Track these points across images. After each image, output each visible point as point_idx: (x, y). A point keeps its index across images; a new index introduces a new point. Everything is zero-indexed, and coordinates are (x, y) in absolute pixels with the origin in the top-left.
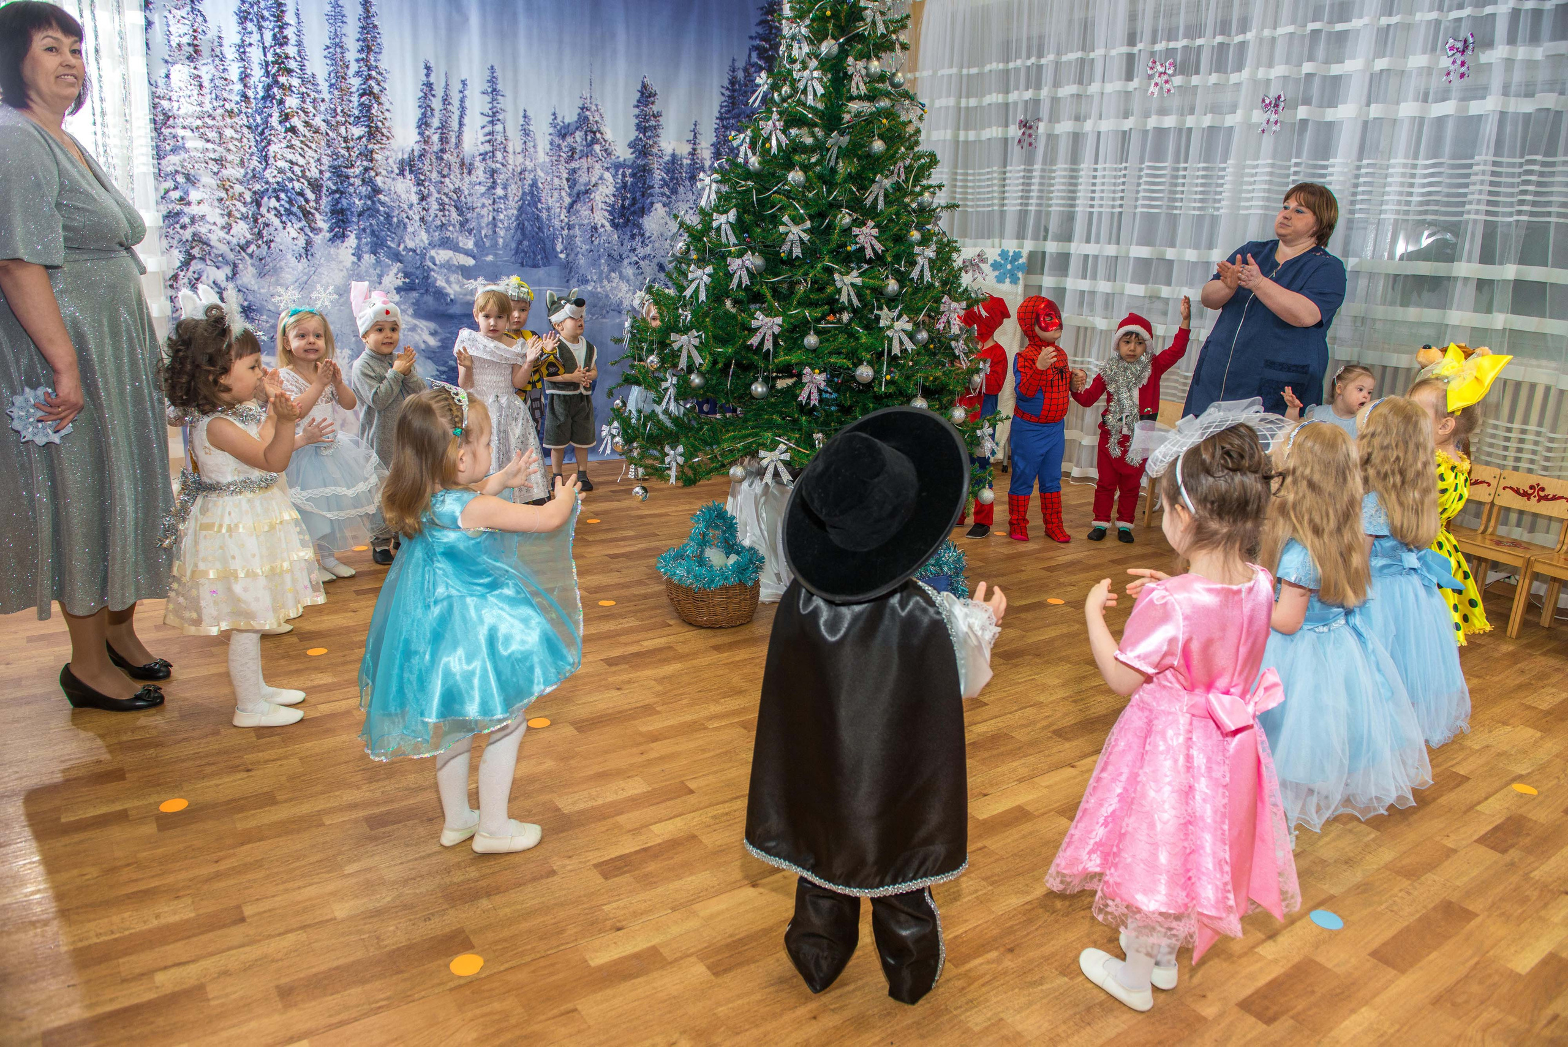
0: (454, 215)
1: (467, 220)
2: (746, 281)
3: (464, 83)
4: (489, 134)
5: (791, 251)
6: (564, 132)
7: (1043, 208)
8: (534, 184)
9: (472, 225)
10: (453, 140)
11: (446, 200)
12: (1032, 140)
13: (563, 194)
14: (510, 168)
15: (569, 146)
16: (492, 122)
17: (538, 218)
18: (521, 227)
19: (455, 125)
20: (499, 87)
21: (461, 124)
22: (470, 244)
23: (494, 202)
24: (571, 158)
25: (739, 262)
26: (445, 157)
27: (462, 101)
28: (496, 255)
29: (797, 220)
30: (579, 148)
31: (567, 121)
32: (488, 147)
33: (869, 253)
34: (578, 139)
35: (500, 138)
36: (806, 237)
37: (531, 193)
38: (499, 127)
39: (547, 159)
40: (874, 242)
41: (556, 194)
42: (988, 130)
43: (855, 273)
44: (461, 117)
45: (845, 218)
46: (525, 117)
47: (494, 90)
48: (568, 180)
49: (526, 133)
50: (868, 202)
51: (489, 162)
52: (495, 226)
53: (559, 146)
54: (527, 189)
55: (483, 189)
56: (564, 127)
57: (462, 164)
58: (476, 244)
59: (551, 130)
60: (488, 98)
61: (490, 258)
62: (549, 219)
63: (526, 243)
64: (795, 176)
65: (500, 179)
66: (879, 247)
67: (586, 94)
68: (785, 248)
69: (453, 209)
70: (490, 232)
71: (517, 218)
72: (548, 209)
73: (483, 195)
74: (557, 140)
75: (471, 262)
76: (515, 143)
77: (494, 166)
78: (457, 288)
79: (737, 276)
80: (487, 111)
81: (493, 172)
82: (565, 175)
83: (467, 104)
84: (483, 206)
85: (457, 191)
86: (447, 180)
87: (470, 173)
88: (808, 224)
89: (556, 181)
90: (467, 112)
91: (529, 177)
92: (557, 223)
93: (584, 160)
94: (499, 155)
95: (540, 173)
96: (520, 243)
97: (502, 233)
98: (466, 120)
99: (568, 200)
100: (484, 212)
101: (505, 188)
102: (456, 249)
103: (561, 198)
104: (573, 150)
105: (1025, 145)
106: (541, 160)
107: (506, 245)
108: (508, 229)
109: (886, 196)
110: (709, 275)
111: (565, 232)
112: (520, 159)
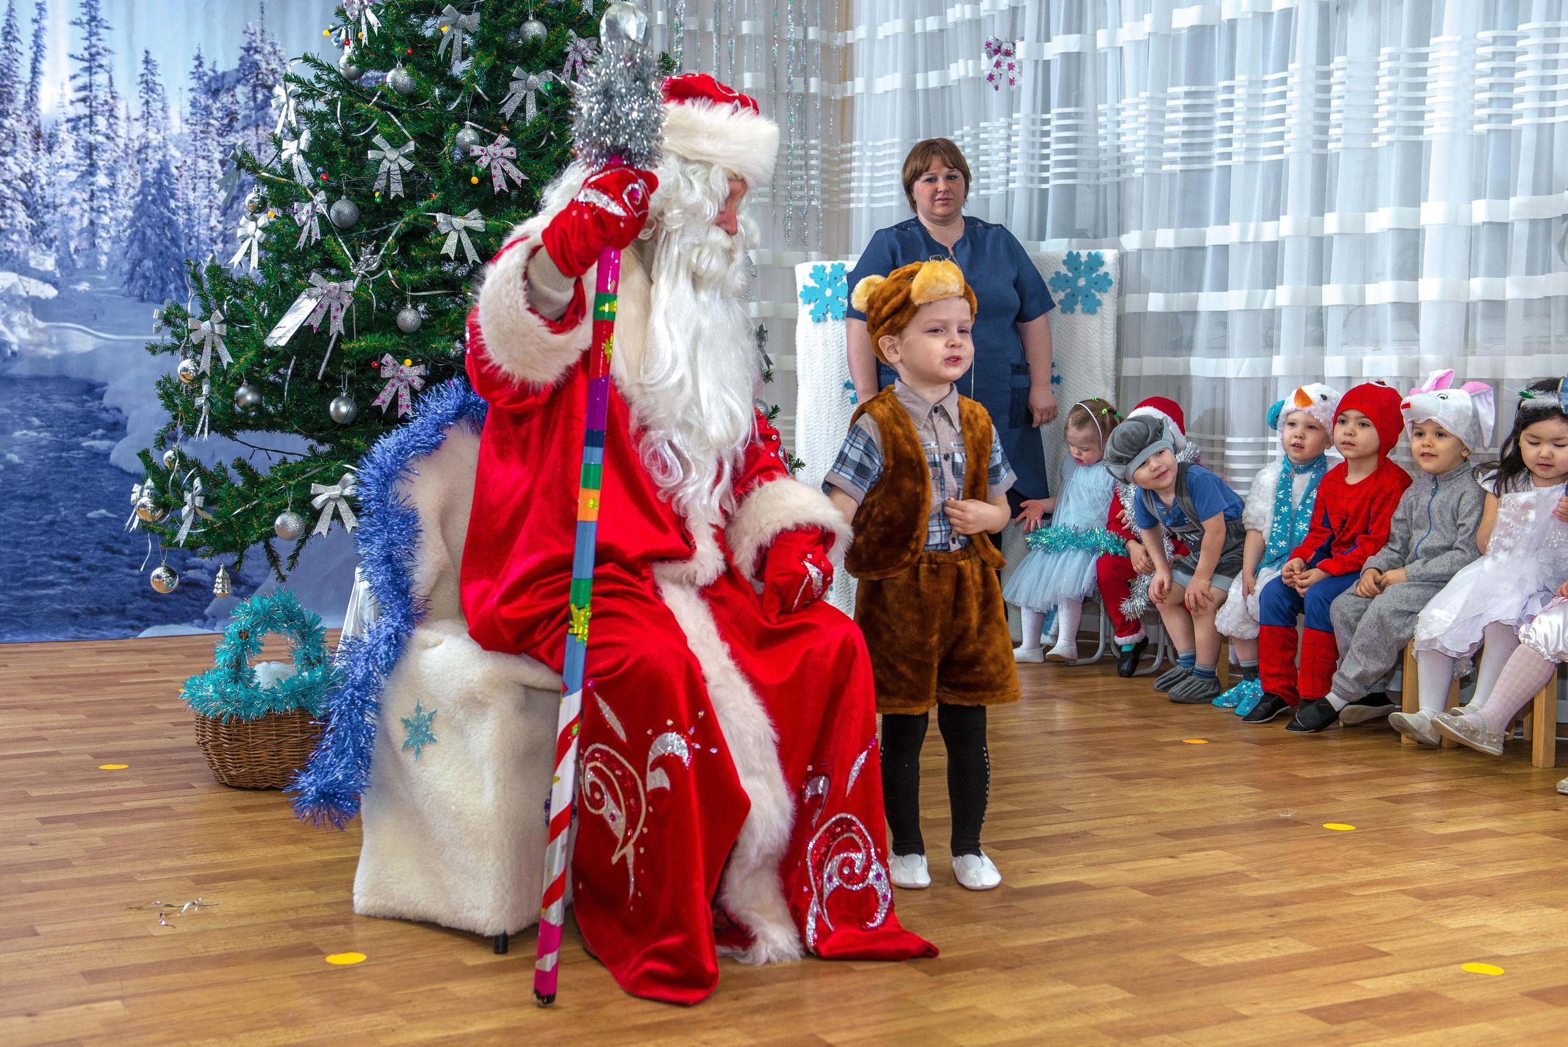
0: (21, 216)
1: (44, 225)
2: (317, 235)
3: (40, 7)
4: (84, 88)
5: (388, 187)
6: (215, 87)
7: (1036, 186)
8: (163, 169)
9: (53, 232)
10: (21, 97)
11: (8, 192)
12: (1011, 74)
13: (215, 186)
14: (121, 142)
15: (223, 107)
16: (89, 70)
17: (171, 224)
18: (139, 237)
19: (25, 73)
20: (101, 14)
21: (35, 72)
22: (49, 263)
23: (92, 196)
24: (228, 128)
25: (308, 207)
26: (7, 123)
27: (37, 35)
28: (93, 282)
29: (396, 141)
30: (242, 113)
31: (220, 70)
32: (82, 109)
33: (499, 183)
34: (241, 98)
35: (102, 95)
36: (408, 166)
37: (158, 184)
38: (101, 78)
39: (186, 129)
40: (510, 167)
41: (202, 186)
42: (953, 66)
43: (475, 213)
44: (36, 60)
45: (467, 135)
46: (147, 61)
47: (93, 19)
48: (222, 163)
49: (149, 87)
50: (509, 109)
51: (84, 133)
52: (94, 235)
53: (207, 108)
54: (150, 176)
55: (72, 176)
56: (216, 78)
57: (37, 135)
58: (59, 263)
59: (193, 83)
60: (83, 32)
61: (84, 286)
62: (190, 224)
63: (148, 263)
64: (398, 76)
65: (103, 160)
66: (517, 175)
67: (254, 26)
68: (380, 184)
69: (19, 207)
70: (85, 245)
71: (133, 223)
72: (189, 210)
73: (72, 185)
74: (203, 100)
75: (50, 292)
76: (130, 103)
77: (91, 139)
78: (24, 333)
79: (306, 228)
80: (80, 52)
81: (91, 149)
82: (218, 156)
83: (46, 40)
84: (73, 202)
85: (28, 178)
86: (10, 160)
87: (50, 149)
88: (411, 146)
89: (202, 164)
90: (47, 53)
91: (154, 159)
92: (203, 233)
93: (251, 132)
94: (101, 122)
95: (173, 151)
96: (137, 263)
97: (106, 247)
98: (44, 66)
99: (222, 195)
100: (75, 212)
101: (111, 174)
102: (24, 269)
103: (210, 191)
104: (232, 116)
105: (1003, 83)
106: (175, 131)
107: (112, 267)
108: (116, 240)
109: (541, 102)
110: (264, 229)
111: (219, 246)
112: (138, 129)
